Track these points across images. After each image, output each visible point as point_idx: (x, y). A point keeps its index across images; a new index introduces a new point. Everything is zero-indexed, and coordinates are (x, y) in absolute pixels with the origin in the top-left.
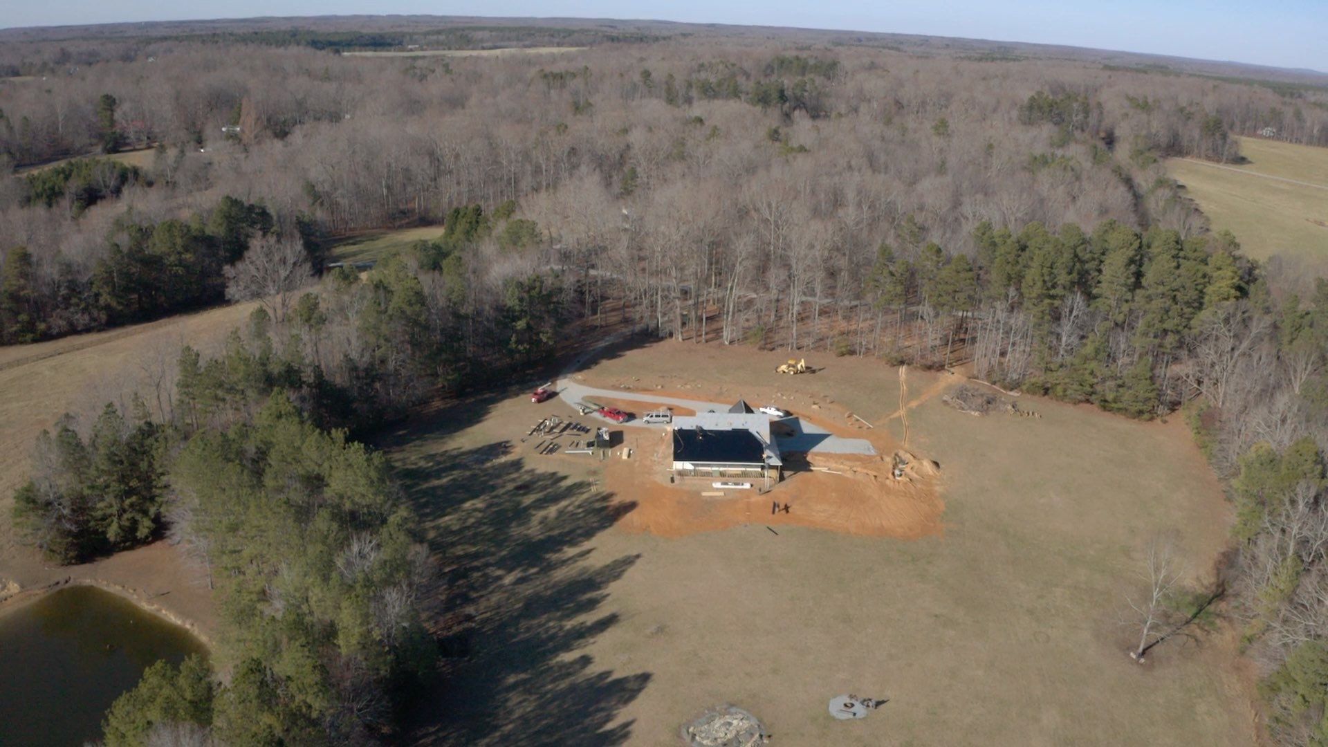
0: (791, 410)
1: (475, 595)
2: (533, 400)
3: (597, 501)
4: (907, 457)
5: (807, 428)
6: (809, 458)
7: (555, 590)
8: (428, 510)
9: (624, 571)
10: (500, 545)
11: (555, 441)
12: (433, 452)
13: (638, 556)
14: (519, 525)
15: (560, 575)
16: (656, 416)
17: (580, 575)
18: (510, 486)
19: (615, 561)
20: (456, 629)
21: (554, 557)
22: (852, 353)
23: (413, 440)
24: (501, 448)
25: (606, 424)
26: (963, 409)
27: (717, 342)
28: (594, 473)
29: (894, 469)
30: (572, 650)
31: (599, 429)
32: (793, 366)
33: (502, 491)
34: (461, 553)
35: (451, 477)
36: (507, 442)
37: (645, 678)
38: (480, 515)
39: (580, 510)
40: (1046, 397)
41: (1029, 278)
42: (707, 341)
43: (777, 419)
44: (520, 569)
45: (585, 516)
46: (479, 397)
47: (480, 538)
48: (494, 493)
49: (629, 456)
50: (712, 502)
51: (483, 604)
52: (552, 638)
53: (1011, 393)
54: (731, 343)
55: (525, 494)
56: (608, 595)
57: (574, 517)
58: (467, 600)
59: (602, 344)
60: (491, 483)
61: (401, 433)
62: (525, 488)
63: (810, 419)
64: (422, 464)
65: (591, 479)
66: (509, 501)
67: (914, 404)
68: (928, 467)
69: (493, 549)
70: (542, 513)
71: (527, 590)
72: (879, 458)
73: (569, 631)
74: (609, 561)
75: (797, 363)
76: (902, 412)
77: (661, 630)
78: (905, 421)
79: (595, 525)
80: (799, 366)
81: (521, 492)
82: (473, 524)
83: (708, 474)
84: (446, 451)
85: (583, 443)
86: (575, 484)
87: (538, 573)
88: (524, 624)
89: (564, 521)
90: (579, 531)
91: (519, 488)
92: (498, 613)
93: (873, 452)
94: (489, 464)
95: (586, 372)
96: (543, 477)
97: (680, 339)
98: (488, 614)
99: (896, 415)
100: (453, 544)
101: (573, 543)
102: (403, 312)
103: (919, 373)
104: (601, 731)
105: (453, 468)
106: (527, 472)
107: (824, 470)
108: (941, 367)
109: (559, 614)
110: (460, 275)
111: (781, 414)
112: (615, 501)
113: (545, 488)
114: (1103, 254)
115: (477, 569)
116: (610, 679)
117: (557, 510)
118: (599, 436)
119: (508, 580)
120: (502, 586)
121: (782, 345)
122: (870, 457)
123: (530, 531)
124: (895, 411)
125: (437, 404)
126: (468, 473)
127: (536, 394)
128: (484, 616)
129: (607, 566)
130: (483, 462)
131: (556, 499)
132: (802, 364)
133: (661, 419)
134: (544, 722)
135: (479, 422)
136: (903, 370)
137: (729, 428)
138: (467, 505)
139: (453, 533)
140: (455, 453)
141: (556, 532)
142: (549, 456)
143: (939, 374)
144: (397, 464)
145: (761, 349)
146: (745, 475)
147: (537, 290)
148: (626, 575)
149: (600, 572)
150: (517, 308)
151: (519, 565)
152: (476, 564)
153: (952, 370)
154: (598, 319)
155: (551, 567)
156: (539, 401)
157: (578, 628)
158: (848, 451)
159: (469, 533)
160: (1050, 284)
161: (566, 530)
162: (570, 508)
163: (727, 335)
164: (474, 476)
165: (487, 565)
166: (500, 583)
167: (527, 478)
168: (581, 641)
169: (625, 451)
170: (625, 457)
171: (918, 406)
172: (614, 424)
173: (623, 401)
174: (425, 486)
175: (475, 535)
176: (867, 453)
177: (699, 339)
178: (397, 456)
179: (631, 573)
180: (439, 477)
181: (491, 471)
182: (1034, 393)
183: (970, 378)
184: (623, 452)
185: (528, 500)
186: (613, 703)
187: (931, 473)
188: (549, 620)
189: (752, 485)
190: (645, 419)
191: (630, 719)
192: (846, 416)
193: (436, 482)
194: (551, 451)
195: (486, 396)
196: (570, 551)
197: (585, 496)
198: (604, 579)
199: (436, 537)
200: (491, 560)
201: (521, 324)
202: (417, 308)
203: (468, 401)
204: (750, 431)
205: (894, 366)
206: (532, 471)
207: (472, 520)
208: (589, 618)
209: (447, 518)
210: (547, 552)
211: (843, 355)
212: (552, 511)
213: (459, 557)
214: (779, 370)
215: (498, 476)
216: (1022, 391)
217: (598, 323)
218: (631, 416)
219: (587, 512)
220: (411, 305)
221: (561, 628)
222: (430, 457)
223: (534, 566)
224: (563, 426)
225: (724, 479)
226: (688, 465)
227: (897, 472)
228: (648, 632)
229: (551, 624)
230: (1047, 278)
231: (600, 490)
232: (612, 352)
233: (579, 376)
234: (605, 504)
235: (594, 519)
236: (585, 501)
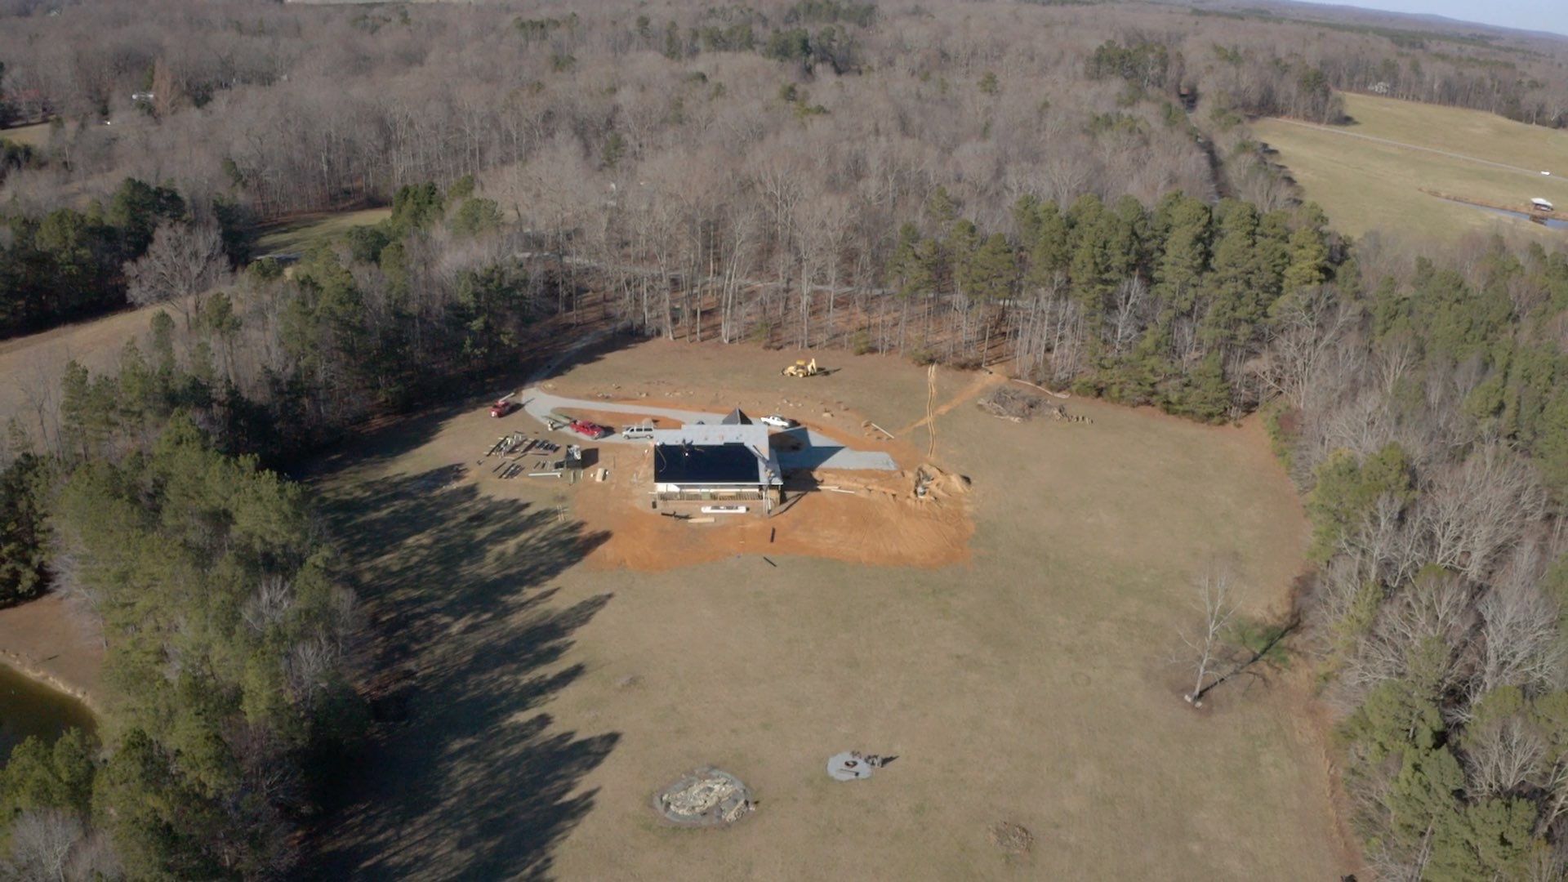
0: (799, 420)
1: (416, 647)
2: (493, 414)
4: (932, 471)
5: (816, 440)
6: (816, 475)
7: (510, 639)
8: (364, 549)
9: (592, 614)
10: (448, 588)
11: (517, 463)
12: (372, 480)
13: (610, 596)
14: (471, 563)
15: (517, 620)
16: (638, 430)
17: (541, 620)
18: (462, 517)
19: (582, 602)
20: (393, 688)
21: (511, 599)
22: (873, 350)
23: (350, 465)
24: (453, 471)
25: (578, 441)
26: (1001, 414)
27: (715, 341)
28: (563, 499)
29: (917, 486)
30: (527, 709)
31: (569, 447)
32: (803, 368)
33: (452, 523)
34: (402, 598)
35: (392, 509)
36: (460, 465)
37: (613, 738)
38: (425, 552)
39: (545, 543)
40: (1100, 399)
41: (1077, 261)
42: (702, 340)
43: (781, 430)
44: (471, 615)
45: (549, 550)
46: (429, 412)
47: (424, 580)
48: (441, 527)
49: (604, 477)
50: (701, 530)
51: (426, 657)
52: (504, 696)
53: (1059, 395)
54: (731, 341)
55: (479, 526)
56: (573, 643)
57: (535, 552)
58: (406, 653)
59: (578, 345)
60: (439, 514)
61: (334, 457)
62: (480, 519)
63: (820, 429)
64: (359, 493)
65: (558, 506)
66: (461, 535)
67: (943, 410)
68: (956, 483)
69: (439, 593)
70: (499, 548)
71: (478, 639)
72: (899, 474)
73: (526, 686)
74: (575, 602)
75: (806, 364)
76: (929, 419)
77: (633, 681)
78: (932, 430)
79: (560, 560)
80: (809, 368)
81: (475, 524)
82: (417, 563)
83: (697, 497)
84: (387, 478)
85: (550, 464)
86: (538, 513)
87: (490, 619)
88: (473, 680)
89: (525, 556)
90: (542, 569)
91: (471, 519)
92: (442, 668)
93: (892, 467)
94: (437, 492)
95: (558, 378)
96: (501, 505)
97: (671, 338)
98: (432, 669)
99: (922, 423)
100: (393, 588)
101: (534, 583)
102: (332, 313)
103: (951, 373)
104: (560, 802)
105: (395, 497)
106: (482, 499)
107: (834, 489)
108: (977, 366)
109: (514, 666)
110: (401, 266)
111: (786, 424)
112: (585, 532)
113: (501, 519)
114: (1167, 231)
115: (420, 616)
116: (571, 742)
117: (518, 544)
118: (569, 455)
119: (456, 628)
120: (449, 635)
121: (790, 343)
122: (889, 473)
123: (483, 570)
124: (922, 418)
125: (378, 422)
126: (412, 503)
127: (496, 407)
128: (427, 671)
129: (573, 609)
130: (431, 489)
131: (515, 531)
132: (812, 365)
133: (643, 433)
134: (493, 794)
135: (427, 441)
136: (932, 370)
137: (721, 443)
138: (410, 541)
139: (392, 574)
140: (397, 479)
141: (514, 570)
142: (510, 480)
143: (975, 374)
144: (327, 495)
145: (767, 347)
146: (739, 496)
147: (495, 282)
148: (596, 618)
149: (565, 616)
150: (472, 305)
151: (469, 611)
152: (418, 610)
153: (991, 369)
154: (573, 317)
155: (508, 611)
156: (500, 415)
157: (536, 682)
158: (863, 466)
159: (411, 574)
160: (1102, 267)
161: (527, 567)
162: (532, 542)
163: (725, 331)
164: (420, 507)
165: (433, 611)
166: (445, 632)
167: (481, 506)
168: (542, 697)
169: (600, 472)
170: (599, 479)
171: (948, 412)
172: (587, 440)
173: (601, 413)
174: (361, 519)
175: (419, 576)
176: (886, 468)
177: (693, 337)
178: (329, 485)
179: (601, 615)
180: (377, 509)
181: (440, 500)
182: (1086, 395)
183: (1010, 378)
184: (597, 474)
185: (482, 533)
186: (574, 769)
187: (960, 489)
188: (503, 674)
189: (748, 509)
190: (625, 433)
191: (594, 787)
192: (863, 424)
193: (374, 515)
194: (513, 474)
195: (438, 411)
196: (530, 592)
197: (551, 526)
198: (569, 624)
199: (373, 580)
200: (437, 604)
201: (477, 324)
202: (350, 307)
203: (415, 417)
204: (746, 444)
205: (922, 365)
206: (489, 498)
207: (415, 559)
208: (550, 670)
209: (386, 557)
210: (503, 594)
211: (862, 353)
212: (511, 545)
213: (402, 603)
214: (786, 372)
215: (449, 506)
216: (1071, 392)
217: (573, 320)
218: (608, 431)
219: (552, 546)
220: (341, 303)
221: (517, 682)
222: (368, 485)
223: (486, 611)
224: (527, 443)
225: (715, 503)
226: (672, 487)
227: (920, 490)
228: (619, 685)
229: (505, 678)
230: (1099, 260)
231: (570, 519)
232: (590, 355)
233: (549, 384)
234: (573, 536)
235: (559, 554)
236: (550, 532)
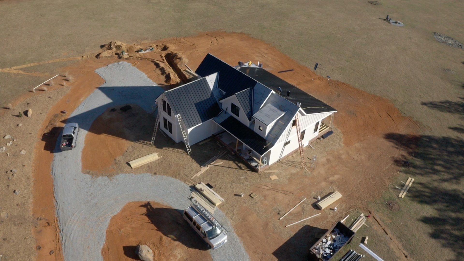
3: (415, 167)
9: (441, 102)
13: (424, 104)
19: (442, 111)
45: (438, 159)
57: (448, 165)
79: (435, 146)
86: (421, 202)
89: (457, 168)
90: (451, 149)
117: (458, 183)
148: (442, 99)
162: (446, 176)
197: (424, 179)
198: (457, 107)
231: (403, 175)
234: (410, 158)
235: (430, 150)
236: (427, 173)
